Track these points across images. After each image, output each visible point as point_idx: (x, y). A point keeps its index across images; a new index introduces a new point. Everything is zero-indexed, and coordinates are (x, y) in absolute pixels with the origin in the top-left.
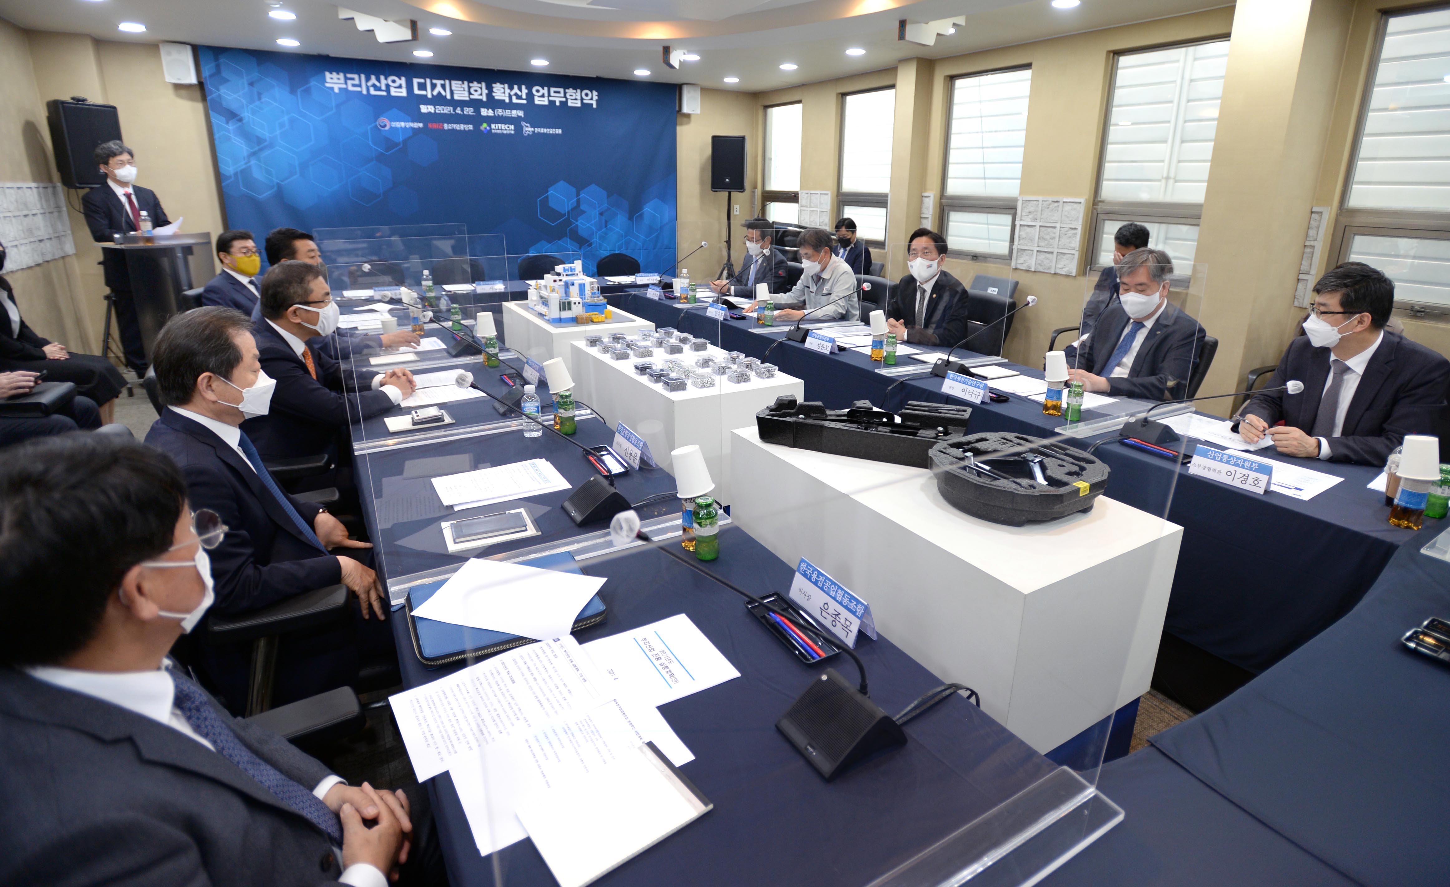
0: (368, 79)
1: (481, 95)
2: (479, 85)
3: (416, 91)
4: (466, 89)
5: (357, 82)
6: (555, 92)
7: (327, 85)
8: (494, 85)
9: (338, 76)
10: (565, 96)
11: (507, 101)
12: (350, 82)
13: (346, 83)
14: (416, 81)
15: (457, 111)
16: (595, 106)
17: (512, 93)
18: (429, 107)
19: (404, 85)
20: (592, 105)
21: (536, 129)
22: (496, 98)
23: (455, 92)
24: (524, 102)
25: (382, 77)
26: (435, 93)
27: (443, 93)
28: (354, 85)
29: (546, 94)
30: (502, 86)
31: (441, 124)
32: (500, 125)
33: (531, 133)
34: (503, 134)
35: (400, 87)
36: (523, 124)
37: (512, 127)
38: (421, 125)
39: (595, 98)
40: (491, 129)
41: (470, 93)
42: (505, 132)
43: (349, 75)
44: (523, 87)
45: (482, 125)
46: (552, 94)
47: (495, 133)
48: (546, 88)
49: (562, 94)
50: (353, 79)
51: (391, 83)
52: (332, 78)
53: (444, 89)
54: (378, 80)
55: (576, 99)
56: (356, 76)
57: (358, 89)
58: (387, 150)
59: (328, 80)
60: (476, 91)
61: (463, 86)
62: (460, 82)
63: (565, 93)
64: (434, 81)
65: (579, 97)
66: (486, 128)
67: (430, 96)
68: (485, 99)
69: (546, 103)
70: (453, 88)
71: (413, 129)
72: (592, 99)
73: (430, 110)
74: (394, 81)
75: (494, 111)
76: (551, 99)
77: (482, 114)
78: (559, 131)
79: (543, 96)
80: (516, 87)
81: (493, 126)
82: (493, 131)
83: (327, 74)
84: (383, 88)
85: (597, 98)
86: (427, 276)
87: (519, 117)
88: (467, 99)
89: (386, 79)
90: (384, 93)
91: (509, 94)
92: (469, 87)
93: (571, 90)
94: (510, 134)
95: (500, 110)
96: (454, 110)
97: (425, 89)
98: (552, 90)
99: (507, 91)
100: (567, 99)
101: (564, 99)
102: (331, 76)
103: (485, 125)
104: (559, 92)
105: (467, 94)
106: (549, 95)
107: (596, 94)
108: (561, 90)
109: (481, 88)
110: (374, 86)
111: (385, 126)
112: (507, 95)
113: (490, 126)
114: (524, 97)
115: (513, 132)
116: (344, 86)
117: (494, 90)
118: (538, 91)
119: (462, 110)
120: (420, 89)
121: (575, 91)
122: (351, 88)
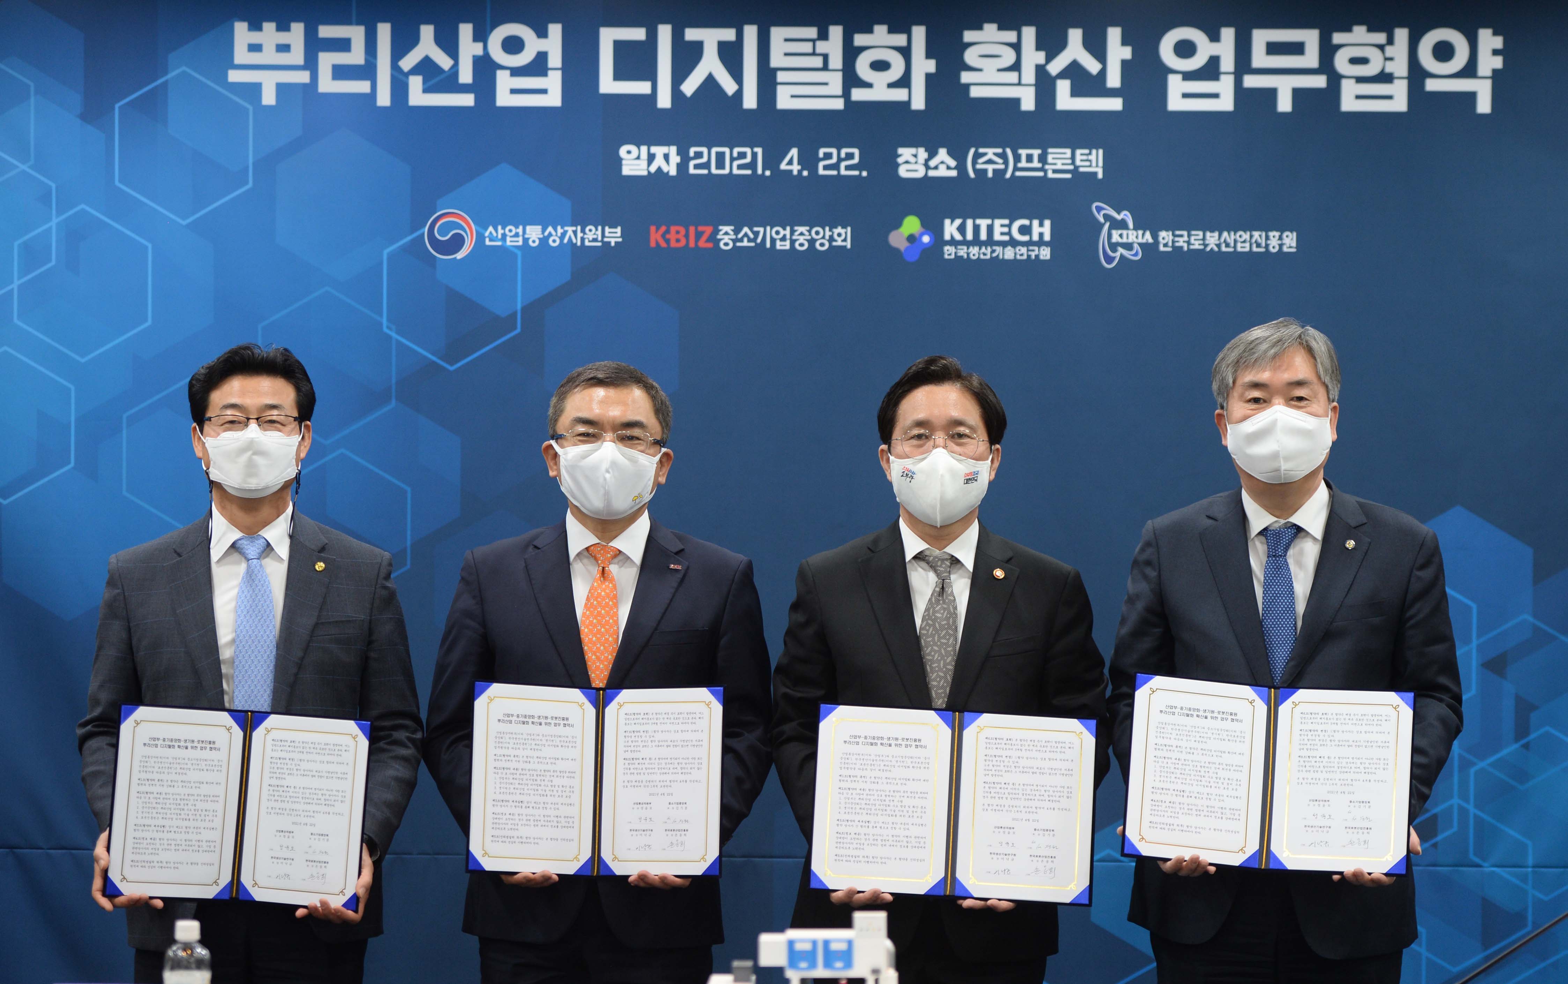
0: (401, 45)
1: (904, 82)
2: (900, 40)
3: (608, 84)
4: (836, 61)
5: (356, 56)
6: (1273, 49)
7: (234, 76)
8: (969, 36)
9: (283, 38)
10: (1326, 65)
11: (1028, 103)
12: (327, 60)
13: (311, 64)
14: (608, 36)
15: (783, 166)
16: (1484, 106)
17: (1055, 67)
18: (659, 151)
19: (555, 60)
20: (1471, 97)
21: (1165, 236)
22: (975, 92)
23: (781, 77)
24: (1115, 104)
25: (466, 31)
26: (689, 87)
27: (729, 86)
28: (340, 72)
29: (1228, 64)
30: (1011, 36)
31: (708, 230)
32: (984, 223)
33: (1135, 255)
34: (995, 260)
35: (539, 66)
36: (1101, 211)
37: (1043, 229)
38: (614, 235)
39: (1489, 63)
40: (939, 241)
41: (851, 80)
42: (1009, 254)
43: (326, 31)
44: (1114, 34)
45: (898, 225)
46: (1259, 58)
47: (958, 258)
48: (1228, 34)
49: (1311, 58)
50: (343, 45)
51: (498, 55)
52: (255, 48)
53: (736, 72)
54: (449, 45)
55: (1385, 78)
56: (356, 34)
57: (362, 87)
58: (453, 353)
59: (241, 55)
60: (880, 66)
61: (821, 47)
62: (811, 32)
63: (1328, 51)
64: (692, 34)
65: (1400, 67)
66: (911, 238)
67: (664, 101)
68: (918, 103)
69: (1226, 103)
70: (776, 60)
71: (578, 251)
72: (1469, 70)
73: (659, 162)
74: (513, 45)
75: (958, 155)
76: (1251, 81)
77: (903, 172)
78: (1290, 241)
79: (1211, 70)
80: (1075, 36)
81: (950, 229)
82: (949, 252)
83: (241, 32)
84: (466, 76)
85: (1498, 62)
86: (187, 946)
87: (1081, 179)
88: (839, 104)
89: (481, 36)
90: (467, 100)
91: (1040, 70)
92: (851, 53)
93: (1360, 33)
94: (1034, 263)
95: (990, 153)
96: (772, 161)
97: (651, 75)
98: (1261, 38)
99: (1032, 57)
100: (1335, 79)
101: (1319, 82)
102: (255, 37)
103: (911, 225)
104: (1297, 49)
105: (835, 82)
106: (1243, 65)
107: (1498, 42)
108: (1310, 38)
109: (905, 52)
110: (426, 67)
111: (457, 242)
112: (1029, 75)
113: (937, 231)
114: (1114, 80)
115: (1045, 253)
116: (303, 77)
117: (970, 57)
118: (1185, 49)
119: (808, 160)
120: (619, 75)
121: (1380, 38)
122: (327, 85)
